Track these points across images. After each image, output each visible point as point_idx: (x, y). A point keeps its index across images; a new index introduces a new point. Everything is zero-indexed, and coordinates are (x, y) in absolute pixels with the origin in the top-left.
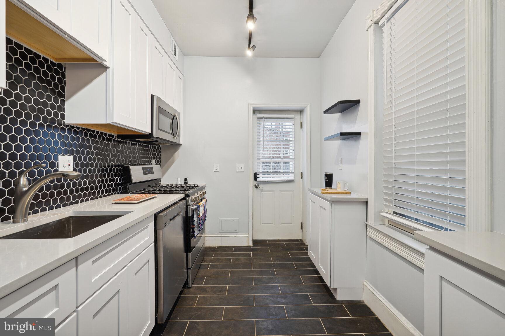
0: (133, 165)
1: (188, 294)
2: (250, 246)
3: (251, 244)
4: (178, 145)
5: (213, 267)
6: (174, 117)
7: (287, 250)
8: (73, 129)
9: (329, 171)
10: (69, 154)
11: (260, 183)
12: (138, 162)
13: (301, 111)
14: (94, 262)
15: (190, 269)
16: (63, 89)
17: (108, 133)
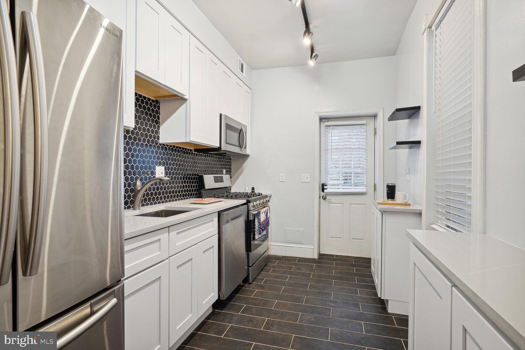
0: (206, 174)
1: (249, 288)
2: (314, 259)
3: (316, 257)
4: (246, 156)
6: (241, 130)
7: (354, 266)
8: (164, 146)
9: (391, 182)
10: (162, 165)
11: (328, 195)
12: (211, 172)
13: (375, 116)
14: (178, 233)
15: (251, 267)
16: (159, 118)
17: (187, 148)
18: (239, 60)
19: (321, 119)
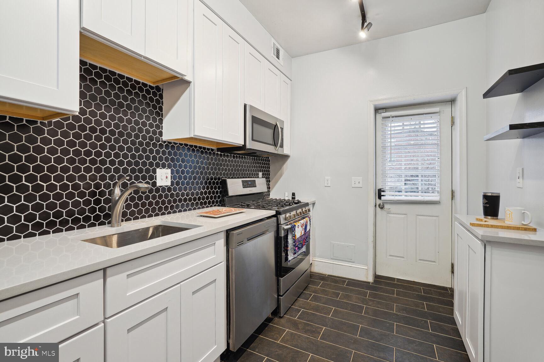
0: (229, 178)
1: (277, 324)
2: (369, 283)
3: (370, 279)
4: (285, 157)
5: (315, 299)
6: (275, 126)
7: (423, 298)
8: (170, 145)
10: (166, 168)
11: (387, 203)
12: (242, 175)
13: (452, 101)
14: (128, 276)
15: (282, 296)
16: (161, 109)
17: (207, 147)
18: (272, 44)
19: (377, 110)
